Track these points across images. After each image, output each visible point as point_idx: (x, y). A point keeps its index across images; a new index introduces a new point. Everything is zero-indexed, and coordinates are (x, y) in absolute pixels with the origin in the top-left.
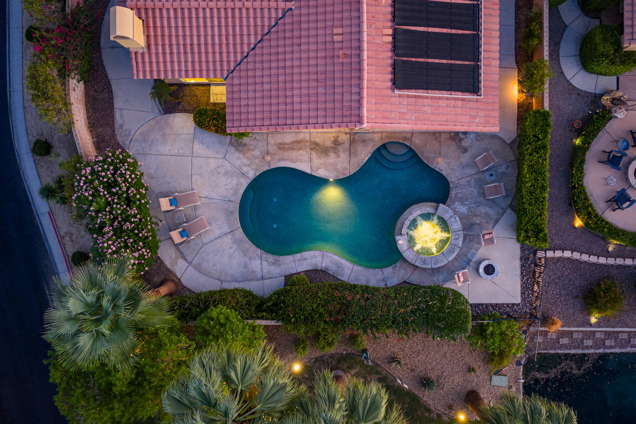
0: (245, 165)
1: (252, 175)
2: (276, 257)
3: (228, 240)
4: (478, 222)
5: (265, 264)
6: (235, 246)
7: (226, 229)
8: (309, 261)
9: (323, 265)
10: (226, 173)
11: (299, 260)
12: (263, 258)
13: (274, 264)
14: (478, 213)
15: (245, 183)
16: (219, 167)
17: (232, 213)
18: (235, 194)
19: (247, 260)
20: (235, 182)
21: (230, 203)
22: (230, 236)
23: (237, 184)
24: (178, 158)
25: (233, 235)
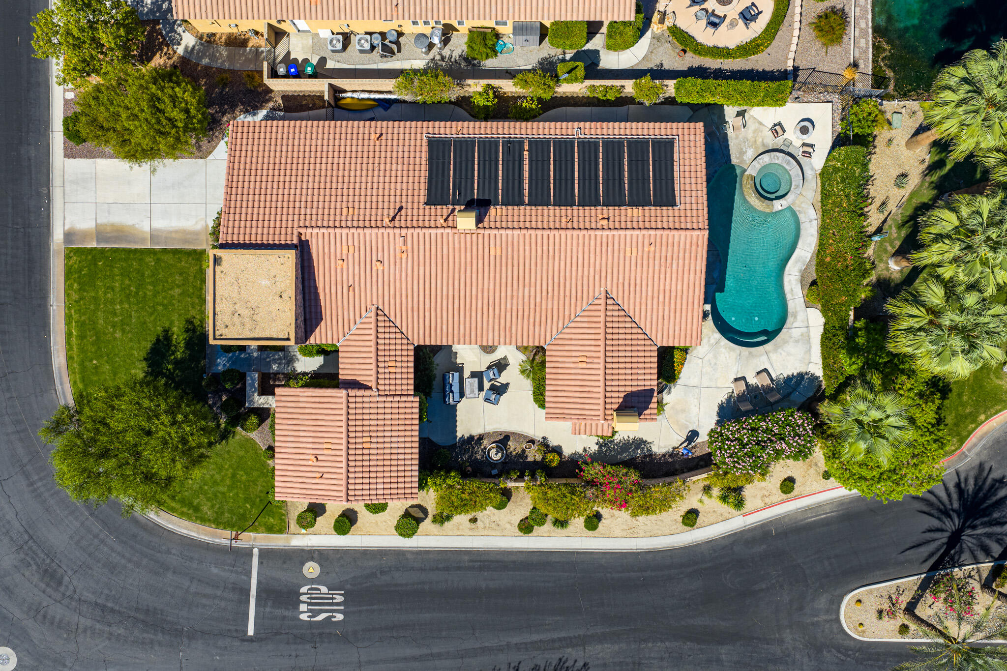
0: (709, 341)
1: (718, 335)
2: (789, 315)
3: (773, 356)
4: (761, 140)
5: (795, 325)
6: (780, 350)
7: (765, 358)
8: (793, 286)
9: (797, 274)
10: (715, 357)
11: (792, 295)
12: (790, 326)
13: (795, 317)
14: (754, 139)
15: (725, 341)
16: (710, 364)
17: (750, 353)
18: (734, 350)
19: (791, 340)
20: (724, 350)
21: (742, 354)
22: (771, 355)
23: (726, 348)
24: (702, 399)
25: (770, 352)
